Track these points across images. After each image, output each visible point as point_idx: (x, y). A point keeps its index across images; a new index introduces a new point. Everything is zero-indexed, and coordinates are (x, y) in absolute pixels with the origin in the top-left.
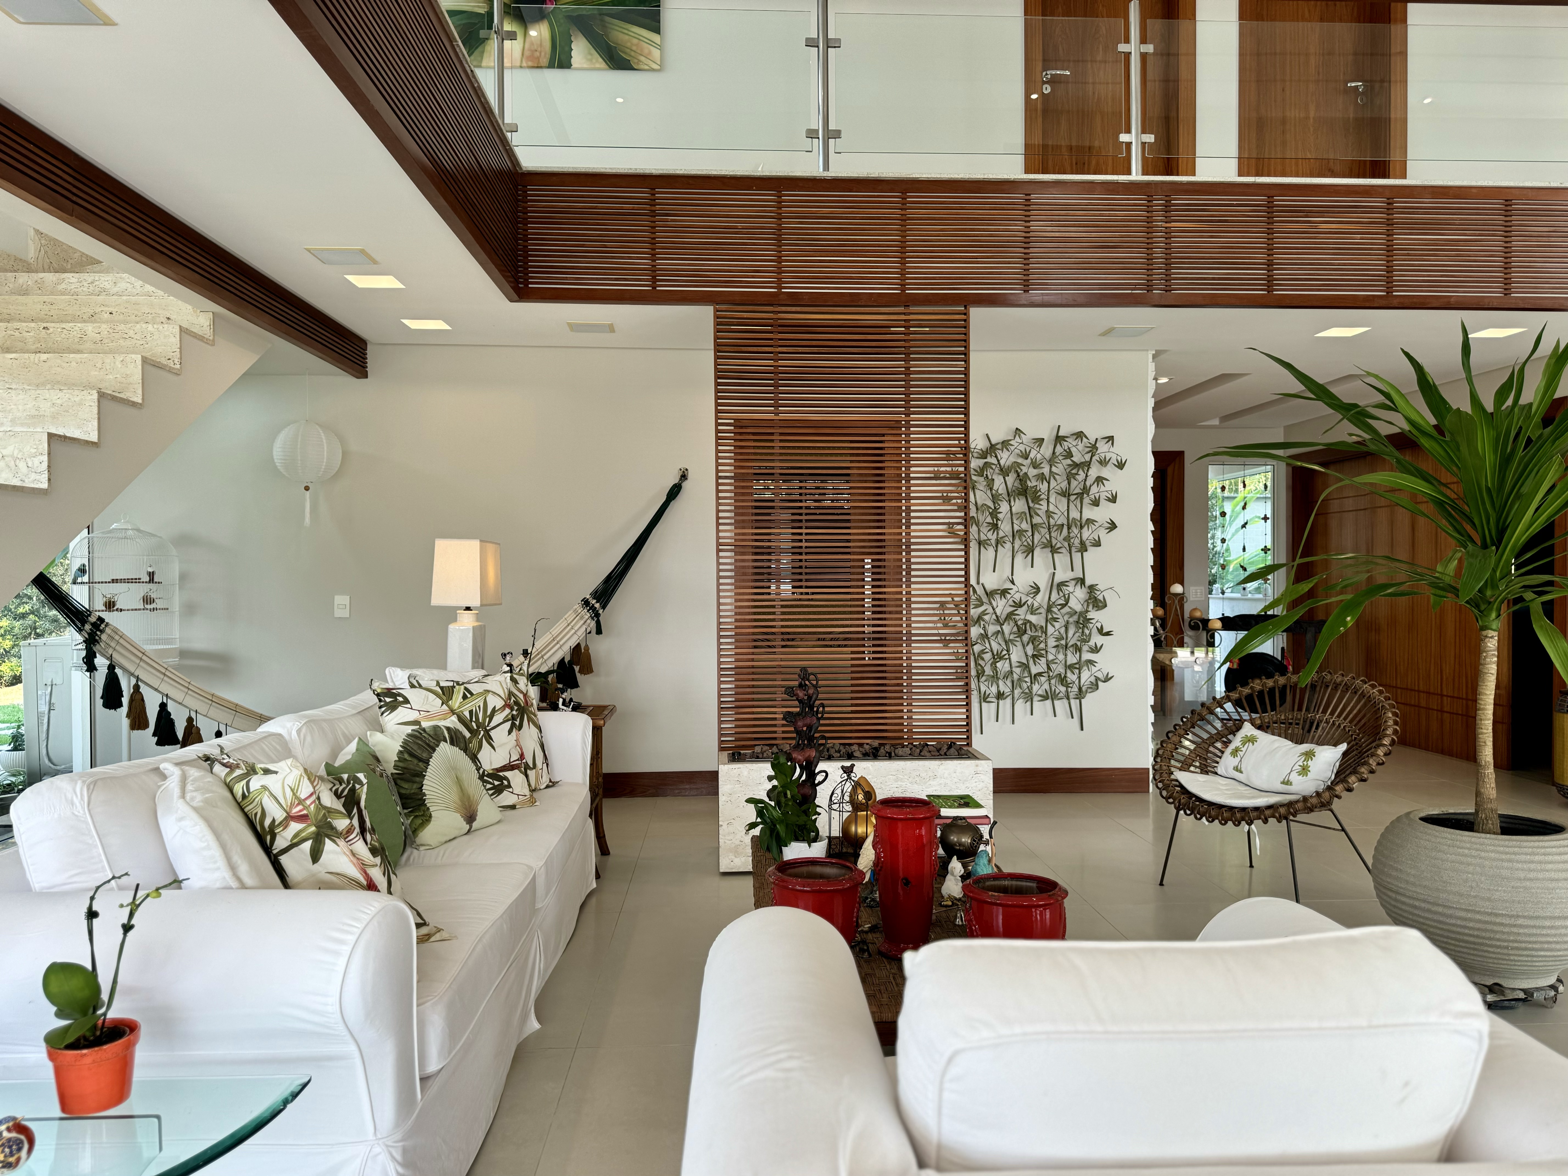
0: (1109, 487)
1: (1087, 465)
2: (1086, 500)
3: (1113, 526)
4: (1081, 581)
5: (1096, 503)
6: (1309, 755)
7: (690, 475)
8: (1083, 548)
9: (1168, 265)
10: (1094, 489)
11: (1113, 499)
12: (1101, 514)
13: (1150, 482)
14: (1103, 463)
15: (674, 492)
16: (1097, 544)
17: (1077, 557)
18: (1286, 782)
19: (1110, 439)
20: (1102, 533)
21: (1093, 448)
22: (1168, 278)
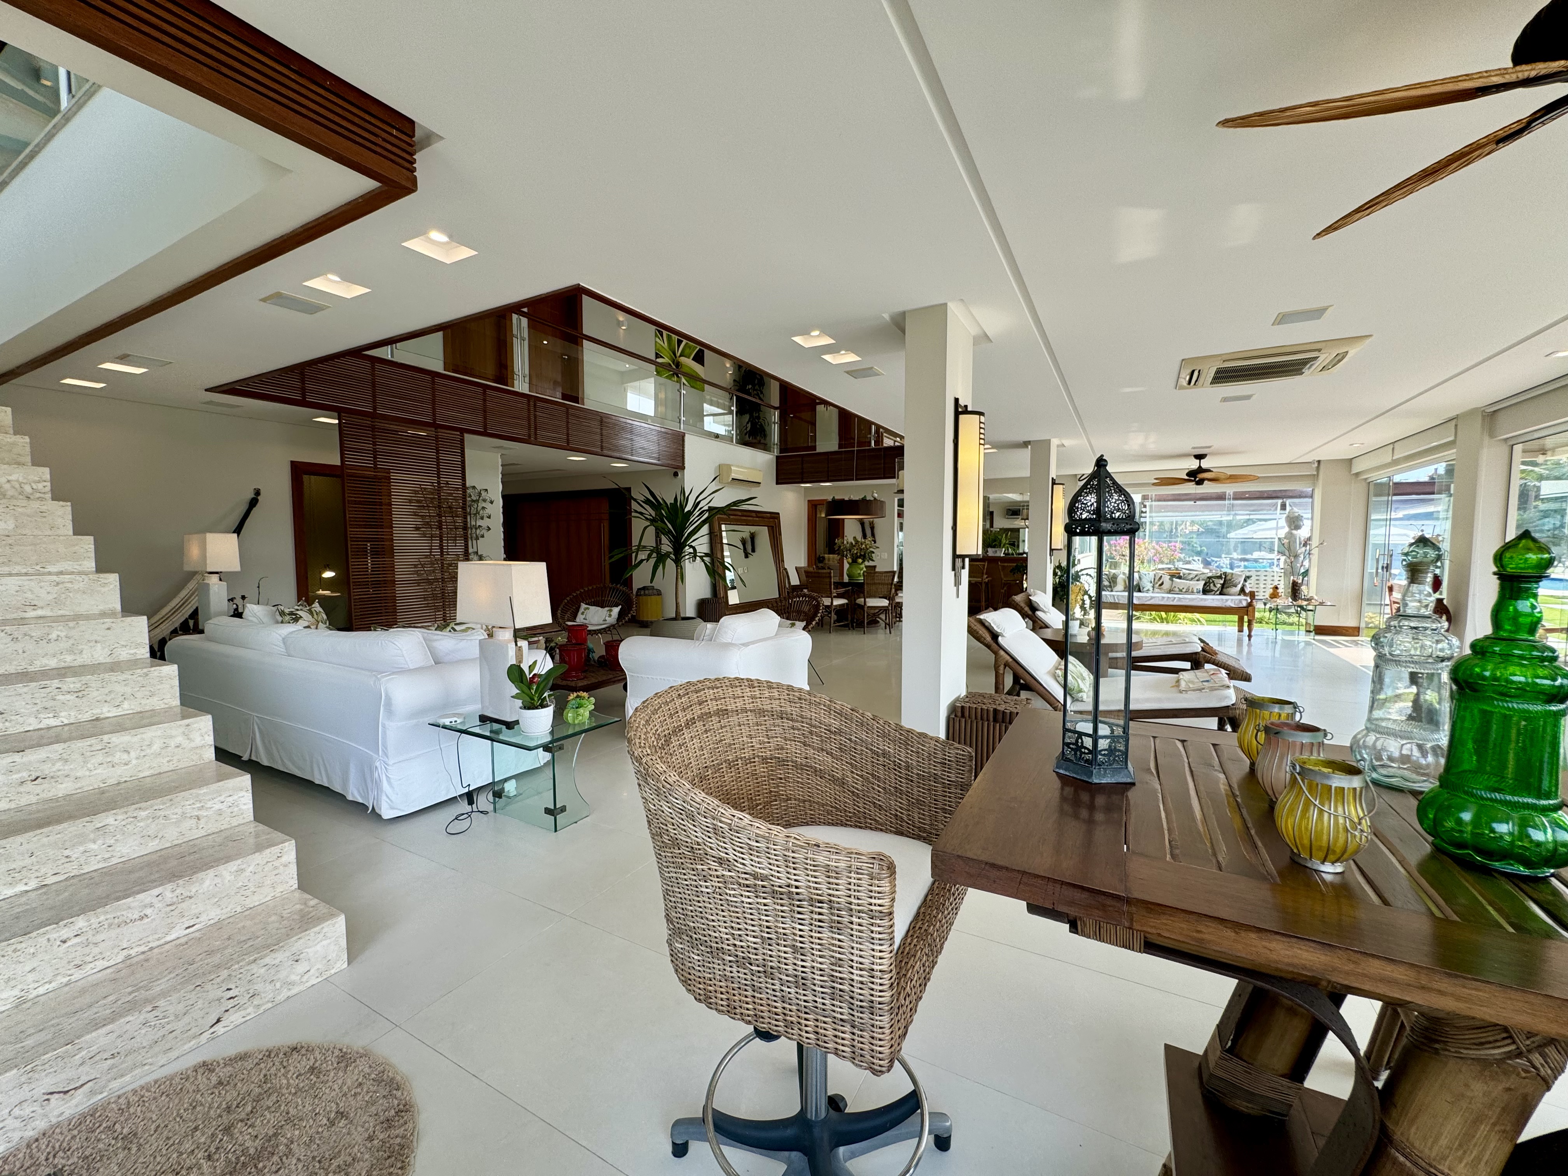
0: (488, 511)
1: (477, 501)
2: (478, 517)
3: (489, 529)
4: (477, 553)
5: (482, 518)
6: (611, 611)
7: (262, 492)
8: (477, 539)
9: (536, 429)
10: (481, 512)
11: (489, 517)
12: (483, 523)
13: (501, 510)
14: (485, 501)
15: (253, 503)
16: (483, 536)
17: (474, 542)
18: (605, 620)
19: (486, 490)
20: (484, 532)
21: (480, 494)
22: (536, 434)
